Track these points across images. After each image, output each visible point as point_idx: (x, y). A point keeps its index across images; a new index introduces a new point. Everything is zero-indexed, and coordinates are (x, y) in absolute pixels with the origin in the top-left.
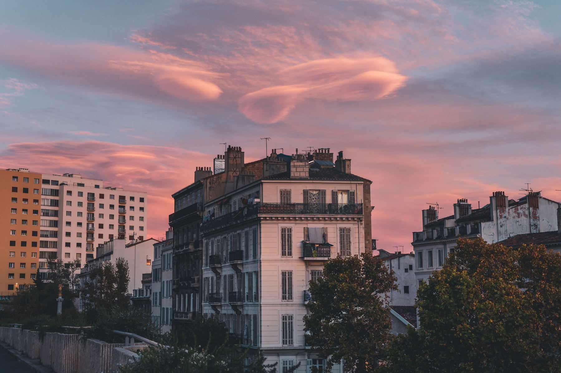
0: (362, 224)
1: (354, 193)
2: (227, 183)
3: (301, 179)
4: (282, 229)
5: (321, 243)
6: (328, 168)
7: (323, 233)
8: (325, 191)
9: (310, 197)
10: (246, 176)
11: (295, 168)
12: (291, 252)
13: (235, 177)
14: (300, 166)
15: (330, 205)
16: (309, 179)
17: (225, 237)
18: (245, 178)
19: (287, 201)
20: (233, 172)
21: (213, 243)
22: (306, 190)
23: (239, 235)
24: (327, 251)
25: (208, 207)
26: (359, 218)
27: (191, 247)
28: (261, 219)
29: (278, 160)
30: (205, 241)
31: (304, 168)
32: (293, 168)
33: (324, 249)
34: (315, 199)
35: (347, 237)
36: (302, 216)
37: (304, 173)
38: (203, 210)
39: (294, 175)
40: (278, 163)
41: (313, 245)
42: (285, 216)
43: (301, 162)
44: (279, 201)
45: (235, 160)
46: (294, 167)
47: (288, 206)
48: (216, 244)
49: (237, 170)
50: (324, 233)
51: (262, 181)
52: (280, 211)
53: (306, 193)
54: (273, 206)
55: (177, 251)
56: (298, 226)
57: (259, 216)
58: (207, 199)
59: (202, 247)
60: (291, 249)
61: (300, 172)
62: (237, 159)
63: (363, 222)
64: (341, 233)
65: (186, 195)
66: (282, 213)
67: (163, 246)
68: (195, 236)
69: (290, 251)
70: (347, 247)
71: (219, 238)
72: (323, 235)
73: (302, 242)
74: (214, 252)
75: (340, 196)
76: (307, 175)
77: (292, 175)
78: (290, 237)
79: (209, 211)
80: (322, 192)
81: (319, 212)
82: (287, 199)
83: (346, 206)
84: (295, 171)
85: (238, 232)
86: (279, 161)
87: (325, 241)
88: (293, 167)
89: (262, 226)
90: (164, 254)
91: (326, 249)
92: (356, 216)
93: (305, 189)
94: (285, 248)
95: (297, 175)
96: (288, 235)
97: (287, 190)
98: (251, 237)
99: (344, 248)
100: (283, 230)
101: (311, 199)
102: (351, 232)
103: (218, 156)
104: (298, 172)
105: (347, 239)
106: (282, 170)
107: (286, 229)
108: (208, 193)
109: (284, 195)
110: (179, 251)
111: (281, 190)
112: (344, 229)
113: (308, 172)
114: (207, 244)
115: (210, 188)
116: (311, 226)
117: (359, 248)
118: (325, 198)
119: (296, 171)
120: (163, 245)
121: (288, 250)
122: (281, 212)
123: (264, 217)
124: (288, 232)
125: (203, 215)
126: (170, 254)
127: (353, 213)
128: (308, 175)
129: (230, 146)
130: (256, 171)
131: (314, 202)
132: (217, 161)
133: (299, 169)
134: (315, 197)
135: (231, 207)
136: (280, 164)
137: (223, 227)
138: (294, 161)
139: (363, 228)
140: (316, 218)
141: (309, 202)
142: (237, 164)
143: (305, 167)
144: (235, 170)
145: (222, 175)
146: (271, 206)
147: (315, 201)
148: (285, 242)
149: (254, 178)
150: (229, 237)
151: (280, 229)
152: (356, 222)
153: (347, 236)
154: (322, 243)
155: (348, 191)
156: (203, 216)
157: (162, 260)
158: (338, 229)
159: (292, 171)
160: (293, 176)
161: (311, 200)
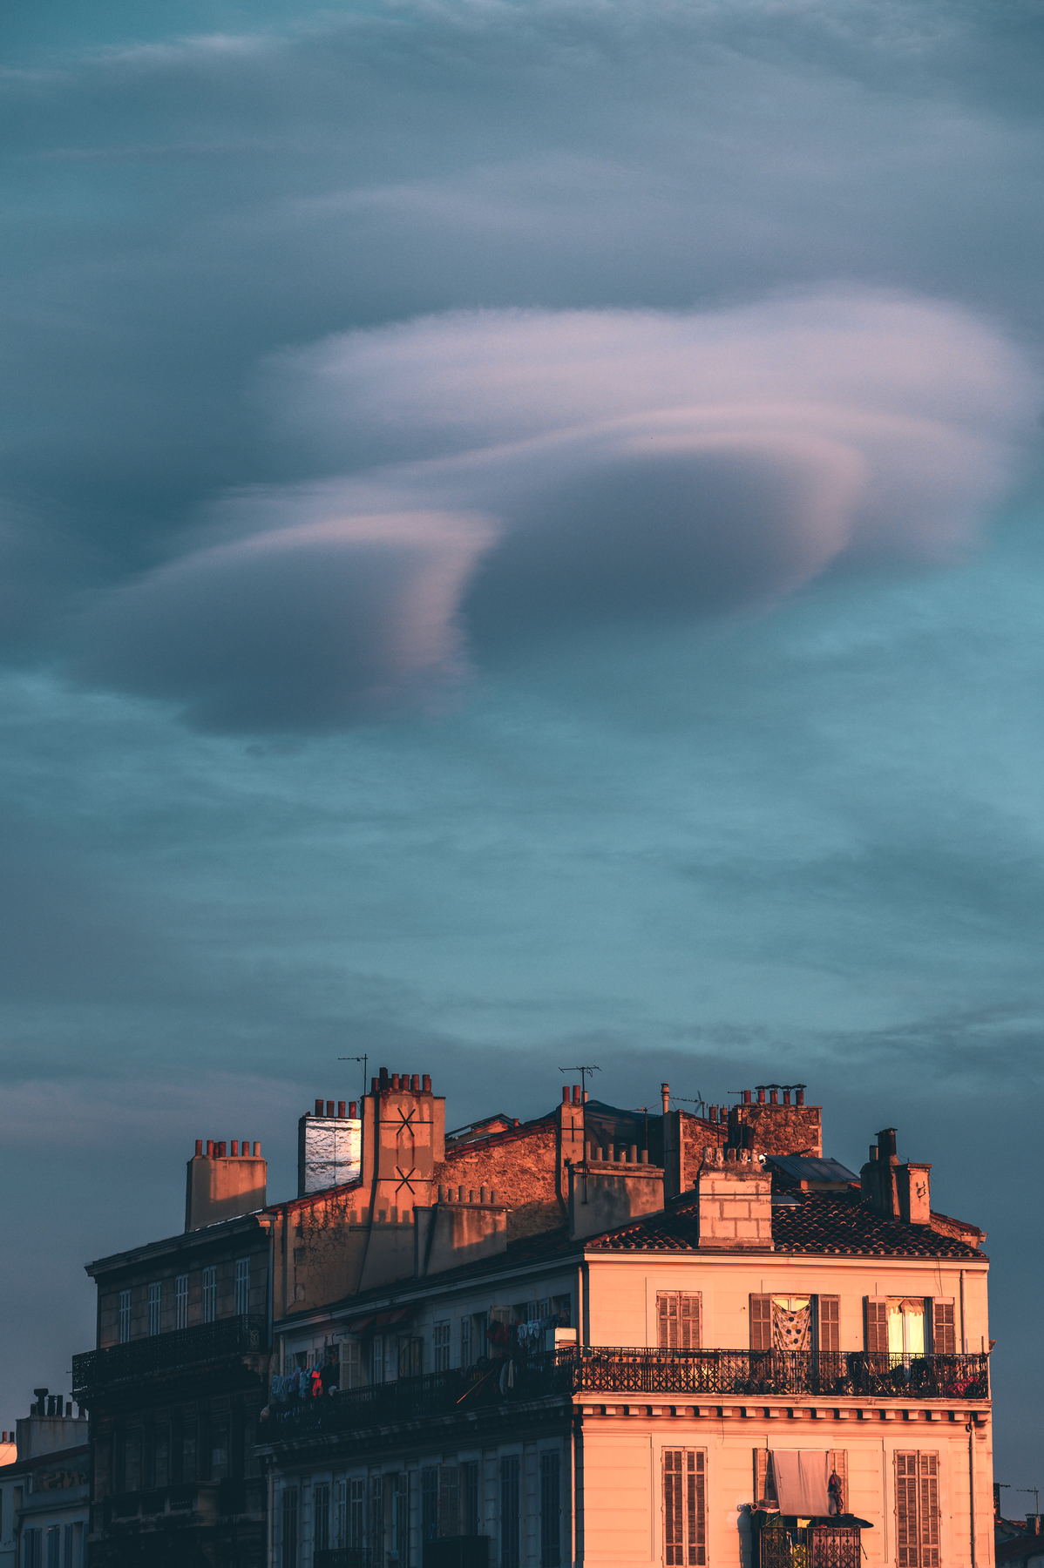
0: (983, 1437)
1: (950, 1309)
2: (372, 1232)
3: (740, 1249)
4: (668, 1456)
5: (820, 1514)
6: (830, 1192)
7: (830, 1473)
8: (835, 1299)
9: (777, 1326)
10: (468, 1207)
11: (718, 1204)
12: (702, 1550)
13: (421, 1214)
14: (735, 1195)
15: (853, 1358)
16: (772, 1249)
17: (393, 1476)
18: (465, 1217)
19: (687, 1342)
20: (398, 1184)
21: (322, 1496)
22: (762, 1294)
23: (470, 1471)
24: (847, 1549)
25: (293, 1335)
26: (974, 1414)
27: (202, 1506)
28: (587, 1411)
29: (629, 1159)
30: (283, 1484)
31: (754, 1205)
32: (709, 1203)
33: (838, 1539)
34: (793, 1333)
35: (925, 1491)
36: (750, 1402)
37: (754, 1223)
38: (267, 1349)
39: (713, 1232)
40: (629, 1169)
41: (791, 1520)
42: (681, 1401)
43: (742, 1180)
44: (653, 1342)
45: (406, 1131)
46: (714, 1200)
47: (691, 1360)
48: (343, 1502)
49: (417, 1175)
50: (834, 1471)
51: (588, 1257)
52: (660, 1383)
53: (759, 1306)
54: (631, 1359)
55: (120, 1520)
56: (731, 1441)
57: (575, 1402)
58: (284, 1299)
59: (265, 1509)
60: (702, 1538)
61: (736, 1219)
62: (414, 1127)
63: (988, 1430)
64: (901, 1472)
65: (167, 1273)
66: (667, 1390)
67: (19, 1488)
68: (220, 1457)
69: (700, 1545)
70: (924, 1530)
71: (360, 1474)
72: (830, 1481)
73: (746, 1509)
74: (333, 1532)
75: (894, 1319)
76: (766, 1232)
77: (705, 1231)
78: (698, 1486)
79: (302, 1356)
80: (825, 1304)
81: (816, 1386)
82: (686, 1333)
83: (916, 1363)
84: (717, 1215)
85: (463, 1457)
86: (633, 1165)
87: (838, 1505)
88: (708, 1200)
89: (588, 1440)
90: (29, 1524)
91: (844, 1539)
92: (962, 1405)
93: (757, 1290)
94: (680, 1531)
95: (724, 1231)
96: (691, 1478)
97: (684, 1295)
98: (531, 1485)
99: (913, 1535)
100: (672, 1460)
101: (780, 1332)
102: (941, 1470)
103: (319, 1104)
104: (727, 1219)
105: (925, 1500)
106: (644, 1199)
107: (685, 1456)
108: (290, 1273)
109: (673, 1314)
110: (134, 1518)
111: (662, 1295)
112: (912, 1458)
113: (769, 1223)
114: (291, 1500)
115: (299, 1252)
116: (787, 1441)
117: (972, 1534)
118: (836, 1327)
119: (722, 1218)
120: (22, 1483)
121: (691, 1541)
122: (664, 1384)
123: (594, 1406)
124: (691, 1467)
125: (268, 1368)
126: (68, 1530)
127: (950, 1395)
128: (770, 1235)
129: (383, 1071)
130: (496, 1181)
131: (793, 1347)
132: (313, 1128)
133: (731, 1210)
134: (794, 1322)
135: (421, 1346)
136: (637, 1174)
137: (383, 1434)
138: (713, 1175)
139: (989, 1453)
140: (804, 1409)
141: (772, 1346)
142: (413, 1148)
143: (758, 1200)
144: (406, 1172)
145: (350, 1195)
146: (625, 1360)
147: (796, 1341)
148: (679, 1508)
149: (498, 1218)
150: (413, 1475)
151: (659, 1455)
152: (962, 1429)
153: (925, 1487)
154: (826, 1513)
155: (928, 1301)
156: (266, 1376)
157: (17, 1553)
158: (890, 1458)
159: (705, 1218)
160: (710, 1235)
161: (781, 1336)
